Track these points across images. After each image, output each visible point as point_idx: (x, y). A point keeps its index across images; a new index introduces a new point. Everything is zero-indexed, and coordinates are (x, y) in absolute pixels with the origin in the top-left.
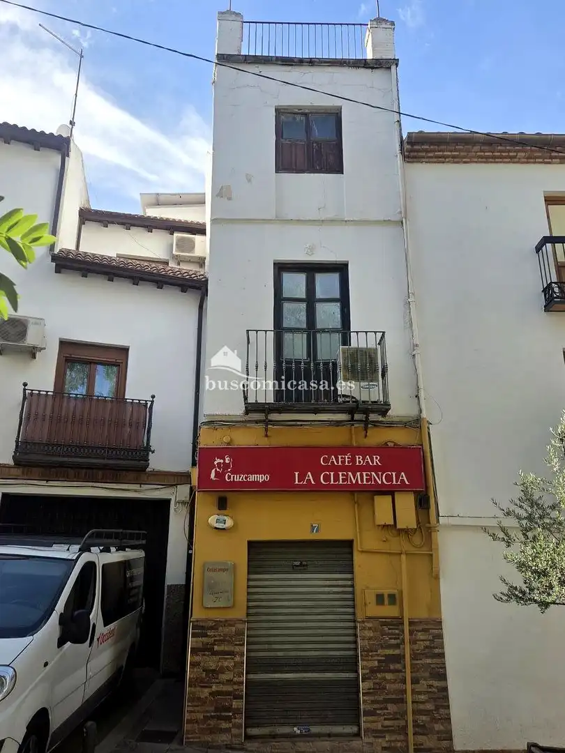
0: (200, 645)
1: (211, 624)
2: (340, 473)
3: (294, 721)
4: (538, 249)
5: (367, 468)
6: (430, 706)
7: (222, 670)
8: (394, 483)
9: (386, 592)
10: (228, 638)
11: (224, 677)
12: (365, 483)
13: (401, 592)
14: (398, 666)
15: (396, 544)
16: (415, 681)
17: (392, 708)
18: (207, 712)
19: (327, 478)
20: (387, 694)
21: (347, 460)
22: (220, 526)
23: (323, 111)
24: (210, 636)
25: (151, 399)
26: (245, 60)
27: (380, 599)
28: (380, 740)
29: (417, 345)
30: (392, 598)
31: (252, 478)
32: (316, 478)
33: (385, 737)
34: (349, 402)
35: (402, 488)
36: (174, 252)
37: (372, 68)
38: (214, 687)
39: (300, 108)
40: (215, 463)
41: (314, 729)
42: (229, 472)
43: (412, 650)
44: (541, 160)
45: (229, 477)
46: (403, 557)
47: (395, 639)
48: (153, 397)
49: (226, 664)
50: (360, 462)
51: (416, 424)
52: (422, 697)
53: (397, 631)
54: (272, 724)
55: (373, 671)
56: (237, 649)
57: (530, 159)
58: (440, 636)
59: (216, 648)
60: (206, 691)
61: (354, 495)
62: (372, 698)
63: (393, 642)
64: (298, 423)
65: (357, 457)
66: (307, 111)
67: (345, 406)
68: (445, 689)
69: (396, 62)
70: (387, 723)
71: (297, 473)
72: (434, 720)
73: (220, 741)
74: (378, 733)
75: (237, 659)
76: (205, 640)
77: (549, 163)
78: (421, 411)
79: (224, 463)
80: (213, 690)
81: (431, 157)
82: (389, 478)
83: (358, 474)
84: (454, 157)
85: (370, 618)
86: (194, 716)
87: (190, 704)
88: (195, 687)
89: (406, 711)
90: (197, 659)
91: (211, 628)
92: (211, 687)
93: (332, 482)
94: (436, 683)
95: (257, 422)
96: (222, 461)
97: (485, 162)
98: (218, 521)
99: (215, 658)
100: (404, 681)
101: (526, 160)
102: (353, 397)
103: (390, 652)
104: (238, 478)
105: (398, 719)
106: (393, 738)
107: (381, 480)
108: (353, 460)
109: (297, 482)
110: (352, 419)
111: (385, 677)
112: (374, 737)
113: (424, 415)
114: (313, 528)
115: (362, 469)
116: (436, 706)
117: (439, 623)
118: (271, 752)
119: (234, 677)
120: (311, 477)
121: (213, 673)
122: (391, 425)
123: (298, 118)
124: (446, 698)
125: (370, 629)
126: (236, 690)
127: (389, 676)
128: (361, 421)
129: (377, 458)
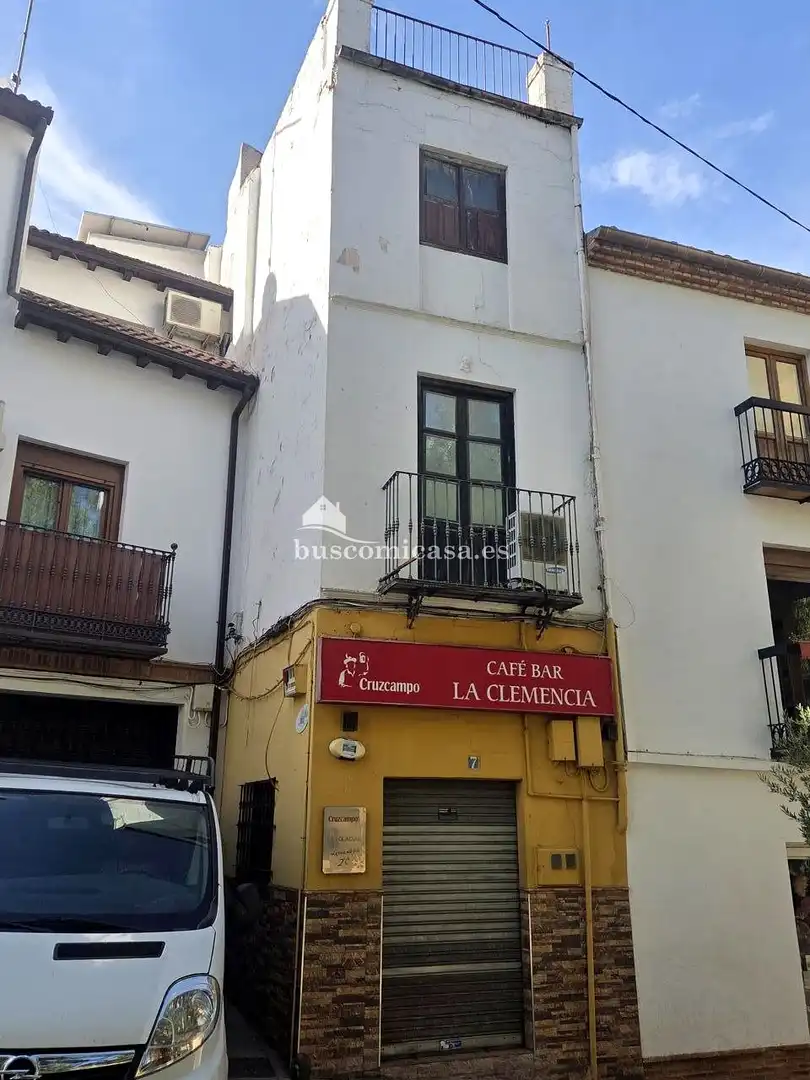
0: (319, 929)
1: (334, 898)
2: (512, 688)
3: (441, 1033)
4: (739, 410)
5: (546, 682)
6: (614, 1002)
7: (349, 965)
8: (579, 704)
9: (564, 851)
10: (358, 918)
11: (352, 975)
12: (543, 702)
13: (581, 852)
14: (578, 951)
15: (574, 787)
16: (598, 971)
17: (569, 1007)
18: (331, 1026)
19: (495, 694)
20: (563, 989)
21: (520, 669)
22: (348, 754)
23: (480, 167)
24: (333, 916)
25: (171, 551)
26: (381, 65)
27: (556, 861)
28: (556, 1051)
29: (603, 519)
30: (571, 859)
31: (397, 687)
32: (482, 693)
33: (561, 1047)
34: (531, 589)
35: (588, 712)
36: (168, 320)
37: (547, 122)
38: (339, 989)
39: (452, 155)
40: (346, 662)
41: (467, 1042)
42: (364, 676)
43: (594, 928)
44: (743, 296)
45: (365, 684)
46: (585, 803)
47: (573, 914)
48: (174, 547)
49: (355, 955)
50: (536, 674)
51: (600, 625)
52: (606, 991)
53: (576, 905)
54: (410, 1039)
55: (547, 958)
56: (370, 933)
57: (732, 292)
58: (626, 910)
59: (341, 933)
60: (329, 995)
61: (523, 718)
62: (547, 995)
63: (570, 918)
64: (452, 612)
65: (533, 666)
66: (460, 162)
67: (526, 595)
68: (632, 979)
69: (579, 122)
70: (565, 1027)
71: (456, 684)
72: (619, 1020)
73: (348, 1069)
74: (554, 1042)
75: (371, 947)
76: (324, 921)
77: (751, 301)
78: (607, 609)
79: (358, 662)
80: (338, 994)
81: (618, 265)
82: (572, 697)
83: (535, 689)
84: (646, 270)
85: (545, 887)
86: (311, 1033)
87: (305, 1016)
88: (312, 991)
89: (588, 1010)
90: (314, 949)
91: (335, 904)
92: (335, 990)
93: (502, 699)
94: (622, 972)
95: (396, 605)
96: (355, 660)
97: (679, 285)
98: (346, 747)
99: (339, 948)
100: (586, 971)
101: (726, 292)
102: (537, 584)
103: (567, 932)
104: (377, 686)
105: (576, 1022)
106: (571, 1047)
107: (562, 699)
108: (528, 670)
109: (456, 697)
110: (523, 613)
111: (561, 967)
112: (549, 1047)
113: (611, 614)
114: (471, 762)
115: (540, 683)
116: (622, 1002)
117: (624, 892)
118: (418, 1078)
119: (367, 974)
120: (474, 691)
121: (337, 971)
122: (569, 624)
123: (446, 168)
124: (634, 990)
125: (543, 901)
126: (368, 993)
127: (566, 965)
128: (534, 616)
129: (557, 669)
